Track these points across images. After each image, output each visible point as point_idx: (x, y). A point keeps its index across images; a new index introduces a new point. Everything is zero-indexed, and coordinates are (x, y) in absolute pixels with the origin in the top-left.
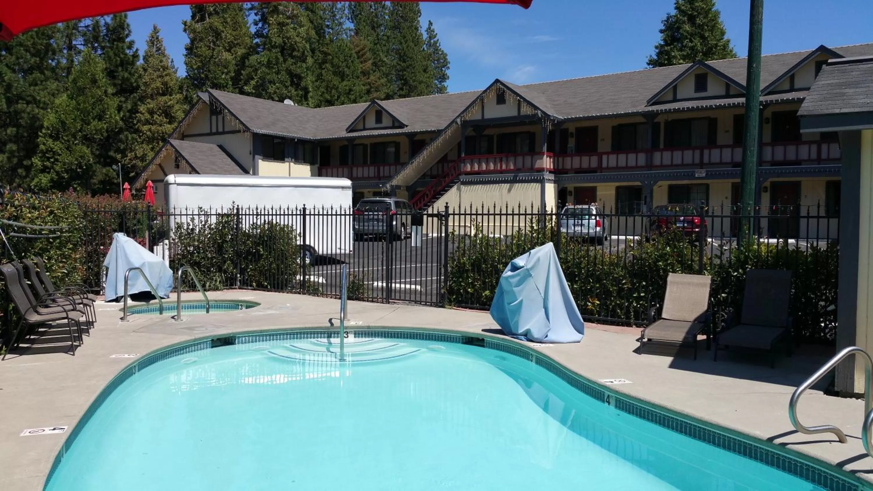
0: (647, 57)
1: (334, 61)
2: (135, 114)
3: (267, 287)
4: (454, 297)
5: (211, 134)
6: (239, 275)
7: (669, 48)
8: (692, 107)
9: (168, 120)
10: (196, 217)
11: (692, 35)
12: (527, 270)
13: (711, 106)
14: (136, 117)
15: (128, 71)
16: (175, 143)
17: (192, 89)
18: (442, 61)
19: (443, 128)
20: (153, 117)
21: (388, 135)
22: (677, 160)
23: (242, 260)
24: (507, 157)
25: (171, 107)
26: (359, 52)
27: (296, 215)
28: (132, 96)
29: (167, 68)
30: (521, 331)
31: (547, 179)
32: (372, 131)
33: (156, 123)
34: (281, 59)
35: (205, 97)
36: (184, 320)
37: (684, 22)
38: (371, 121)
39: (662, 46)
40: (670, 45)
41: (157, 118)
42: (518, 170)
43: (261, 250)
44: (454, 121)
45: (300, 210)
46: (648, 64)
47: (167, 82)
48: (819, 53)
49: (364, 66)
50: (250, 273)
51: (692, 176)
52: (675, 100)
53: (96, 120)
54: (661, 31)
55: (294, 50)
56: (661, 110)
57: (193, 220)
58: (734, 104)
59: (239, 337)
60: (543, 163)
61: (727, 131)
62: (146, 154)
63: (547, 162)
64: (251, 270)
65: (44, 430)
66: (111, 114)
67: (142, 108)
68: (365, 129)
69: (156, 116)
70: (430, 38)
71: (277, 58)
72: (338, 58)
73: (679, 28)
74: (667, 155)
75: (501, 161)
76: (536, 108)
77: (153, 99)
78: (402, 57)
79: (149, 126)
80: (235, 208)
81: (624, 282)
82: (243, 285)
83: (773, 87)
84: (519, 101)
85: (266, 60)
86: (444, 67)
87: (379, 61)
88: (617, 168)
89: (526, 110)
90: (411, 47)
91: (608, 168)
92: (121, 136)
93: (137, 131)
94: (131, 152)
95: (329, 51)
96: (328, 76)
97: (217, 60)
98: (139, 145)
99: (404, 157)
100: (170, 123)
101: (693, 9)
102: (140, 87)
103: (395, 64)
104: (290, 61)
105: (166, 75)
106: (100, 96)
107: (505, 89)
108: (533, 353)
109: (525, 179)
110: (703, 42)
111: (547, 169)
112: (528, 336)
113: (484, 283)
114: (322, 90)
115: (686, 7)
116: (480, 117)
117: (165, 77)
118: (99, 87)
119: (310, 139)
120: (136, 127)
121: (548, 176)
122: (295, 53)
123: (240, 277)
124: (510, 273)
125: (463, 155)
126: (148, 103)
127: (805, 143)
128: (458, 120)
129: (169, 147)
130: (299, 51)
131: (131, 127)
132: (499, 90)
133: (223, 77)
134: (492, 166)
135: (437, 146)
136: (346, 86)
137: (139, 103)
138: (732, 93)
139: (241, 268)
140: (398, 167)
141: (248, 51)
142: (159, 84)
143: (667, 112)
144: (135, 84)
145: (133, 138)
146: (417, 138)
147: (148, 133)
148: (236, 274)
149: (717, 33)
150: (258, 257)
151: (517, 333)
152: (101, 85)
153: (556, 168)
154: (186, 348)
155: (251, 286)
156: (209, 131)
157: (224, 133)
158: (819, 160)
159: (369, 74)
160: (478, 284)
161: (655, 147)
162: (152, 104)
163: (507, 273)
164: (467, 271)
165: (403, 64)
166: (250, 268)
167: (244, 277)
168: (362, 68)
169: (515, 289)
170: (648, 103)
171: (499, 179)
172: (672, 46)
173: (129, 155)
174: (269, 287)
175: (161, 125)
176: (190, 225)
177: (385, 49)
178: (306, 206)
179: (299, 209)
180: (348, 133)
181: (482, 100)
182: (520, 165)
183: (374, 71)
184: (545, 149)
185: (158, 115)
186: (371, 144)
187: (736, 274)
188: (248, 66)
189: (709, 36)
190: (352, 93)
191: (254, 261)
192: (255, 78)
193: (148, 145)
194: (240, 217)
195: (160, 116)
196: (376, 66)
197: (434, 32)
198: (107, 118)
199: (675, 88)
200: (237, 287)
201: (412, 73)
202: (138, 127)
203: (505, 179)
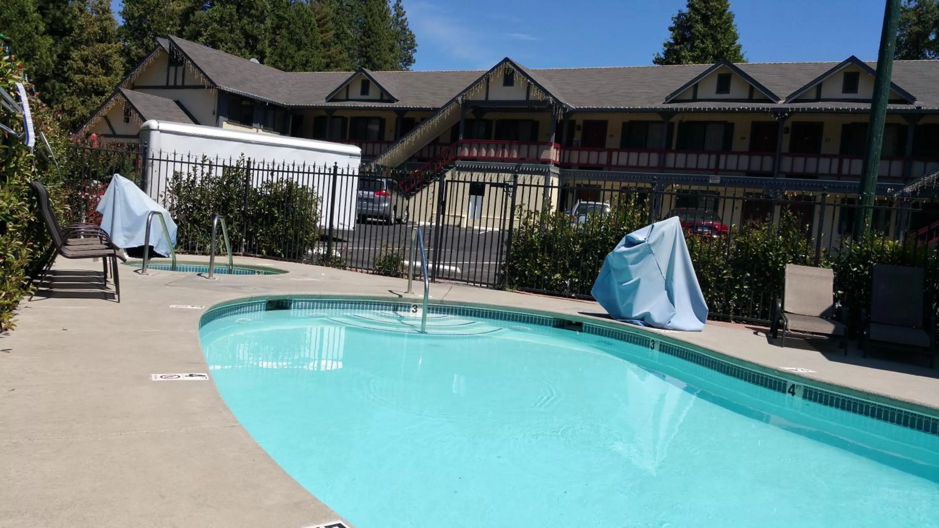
0: (654, 55)
1: (291, 26)
2: (66, 61)
3: (279, 255)
4: (517, 279)
5: (167, 87)
6: (244, 240)
7: (678, 47)
8: (714, 108)
9: (104, 71)
10: (199, 168)
11: (704, 36)
12: (649, 245)
13: (734, 109)
14: (67, 64)
15: (61, 10)
16: (128, 92)
17: (131, 40)
18: (408, 42)
19: (440, 107)
20: (86, 66)
21: (375, 109)
22: (692, 164)
23: (250, 222)
24: (510, 145)
25: (109, 56)
26: (320, 20)
27: (324, 174)
28: (63, 39)
29: (108, 12)
30: (636, 314)
31: (552, 173)
32: (357, 103)
33: (90, 73)
34: (236, 17)
35: (164, 43)
36: (217, 279)
37: (697, 21)
38: (356, 91)
39: (670, 44)
40: (679, 44)
41: (91, 68)
42: (521, 160)
43: (276, 212)
44: (454, 100)
45: (330, 169)
46: (655, 62)
47: (106, 27)
48: (850, 63)
49: (325, 36)
50: (259, 238)
51: (705, 182)
52: (695, 100)
53: (23, 59)
54: (671, 29)
55: (251, 7)
56: (681, 109)
57: (195, 170)
58: (758, 109)
59: (295, 301)
60: (549, 154)
61: (743, 138)
62: (75, 108)
63: (553, 154)
64: (261, 234)
65: (179, 377)
66: (42, 54)
67: (75, 54)
68: (347, 100)
69: (90, 65)
70: (398, 15)
71: (231, 15)
72: (295, 24)
73: (691, 27)
74: (681, 157)
75: (503, 148)
76: (547, 93)
77: (87, 45)
78: (367, 31)
79: (82, 76)
80: (245, 162)
81: (725, 272)
82: (249, 251)
83: (799, 94)
84: (529, 84)
85: (219, 15)
86: (410, 49)
87: (342, 33)
88: (627, 167)
89: (535, 95)
90: (377, 22)
91: (618, 167)
92: (46, 84)
93: (66, 80)
94: (57, 104)
95: (286, 16)
96: (282, 42)
97: (163, 10)
98: (67, 96)
99: (389, 135)
100: (106, 74)
101: (707, 9)
102: (74, 30)
103: (358, 38)
104: (245, 21)
105: (106, 19)
106: (30, 32)
107: (515, 70)
108: (655, 339)
109: (529, 169)
110: (715, 44)
111: (553, 161)
112: (646, 320)
113: (555, 264)
114: (276, 58)
115: (700, 6)
116: (483, 98)
117: (104, 22)
118: (28, 22)
119: (283, 104)
120: (66, 75)
121: (554, 170)
122: (253, 12)
123: (246, 242)
124: (624, 249)
125: (461, 138)
126: (83, 49)
127: (825, 156)
128: (460, 99)
129: (119, 97)
130: (257, 9)
131: (60, 75)
132: (508, 70)
133: (168, 29)
134: (492, 153)
135: (433, 126)
136: (303, 56)
137: (72, 48)
138: (755, 97)
139: (248, 232)
140: (384, 146)
141: (194, 5)
142: (96, 29)
143: (688, 111)
144: (68, 26)
145: (61, 88)
146: (407, 115)
147: (80, 84)
148: (242, 238)
149: (730, 37)
150: (270, 220)
151: (630, 317)
152: (31, 19)
153: (561, 161)
154: (241, 307)
155: (259, 253)
156: (164, 83)
157: (183, 87)
158: (839, 175)
159: (330, 45)
160: (546, 266)
161: (668, 149)
162: (87, 52)
163: (621, 248)
164: (535, 251)
165: (367, 40)
166: (260, 233)
167: (250, 243)
168: (322, 38)
169: (631, 267)
170: (667, 100)
171: (500, 168)
172: (682, 46)
173: (55, 106)
174: (283, 256)
175: (95, 76)
176: (191, 176)
177: (347, 20)
178: (337, 165)
179: (328, 167)
180: (329, 101)
181: (488, 80)
182: (524, 155)
183: (336, 44)
184: (553, 139)
185: (93, 64)
186: (352, 118)
187: (855, 269)
188: (193, 22)
189: (721, 39)
190: (309, 65)
191: (266, 224)
192: (205, 34)
193: (79, 98)
194: (251, 171)
195: (95, 65)
196: (338, 38)
197: (402, 9)
198: (37, 59)
199: (696, 86)
200: (241, 253)
201: (377, 50)
202: (69, 76)
203: (506, 168)
